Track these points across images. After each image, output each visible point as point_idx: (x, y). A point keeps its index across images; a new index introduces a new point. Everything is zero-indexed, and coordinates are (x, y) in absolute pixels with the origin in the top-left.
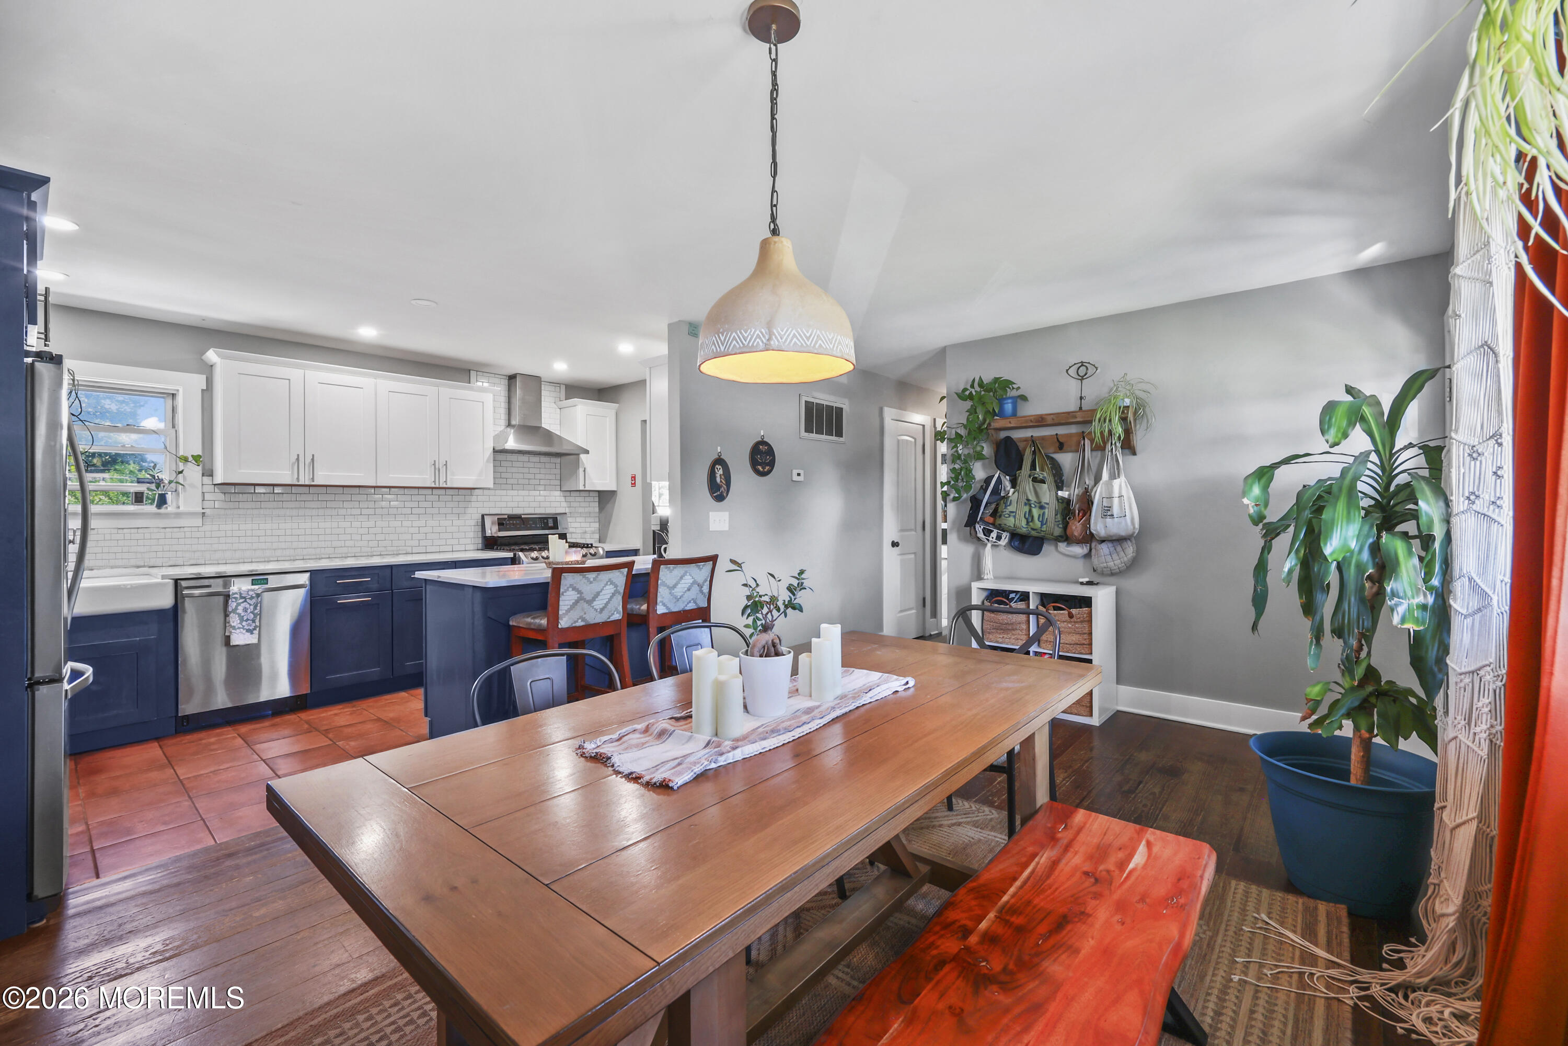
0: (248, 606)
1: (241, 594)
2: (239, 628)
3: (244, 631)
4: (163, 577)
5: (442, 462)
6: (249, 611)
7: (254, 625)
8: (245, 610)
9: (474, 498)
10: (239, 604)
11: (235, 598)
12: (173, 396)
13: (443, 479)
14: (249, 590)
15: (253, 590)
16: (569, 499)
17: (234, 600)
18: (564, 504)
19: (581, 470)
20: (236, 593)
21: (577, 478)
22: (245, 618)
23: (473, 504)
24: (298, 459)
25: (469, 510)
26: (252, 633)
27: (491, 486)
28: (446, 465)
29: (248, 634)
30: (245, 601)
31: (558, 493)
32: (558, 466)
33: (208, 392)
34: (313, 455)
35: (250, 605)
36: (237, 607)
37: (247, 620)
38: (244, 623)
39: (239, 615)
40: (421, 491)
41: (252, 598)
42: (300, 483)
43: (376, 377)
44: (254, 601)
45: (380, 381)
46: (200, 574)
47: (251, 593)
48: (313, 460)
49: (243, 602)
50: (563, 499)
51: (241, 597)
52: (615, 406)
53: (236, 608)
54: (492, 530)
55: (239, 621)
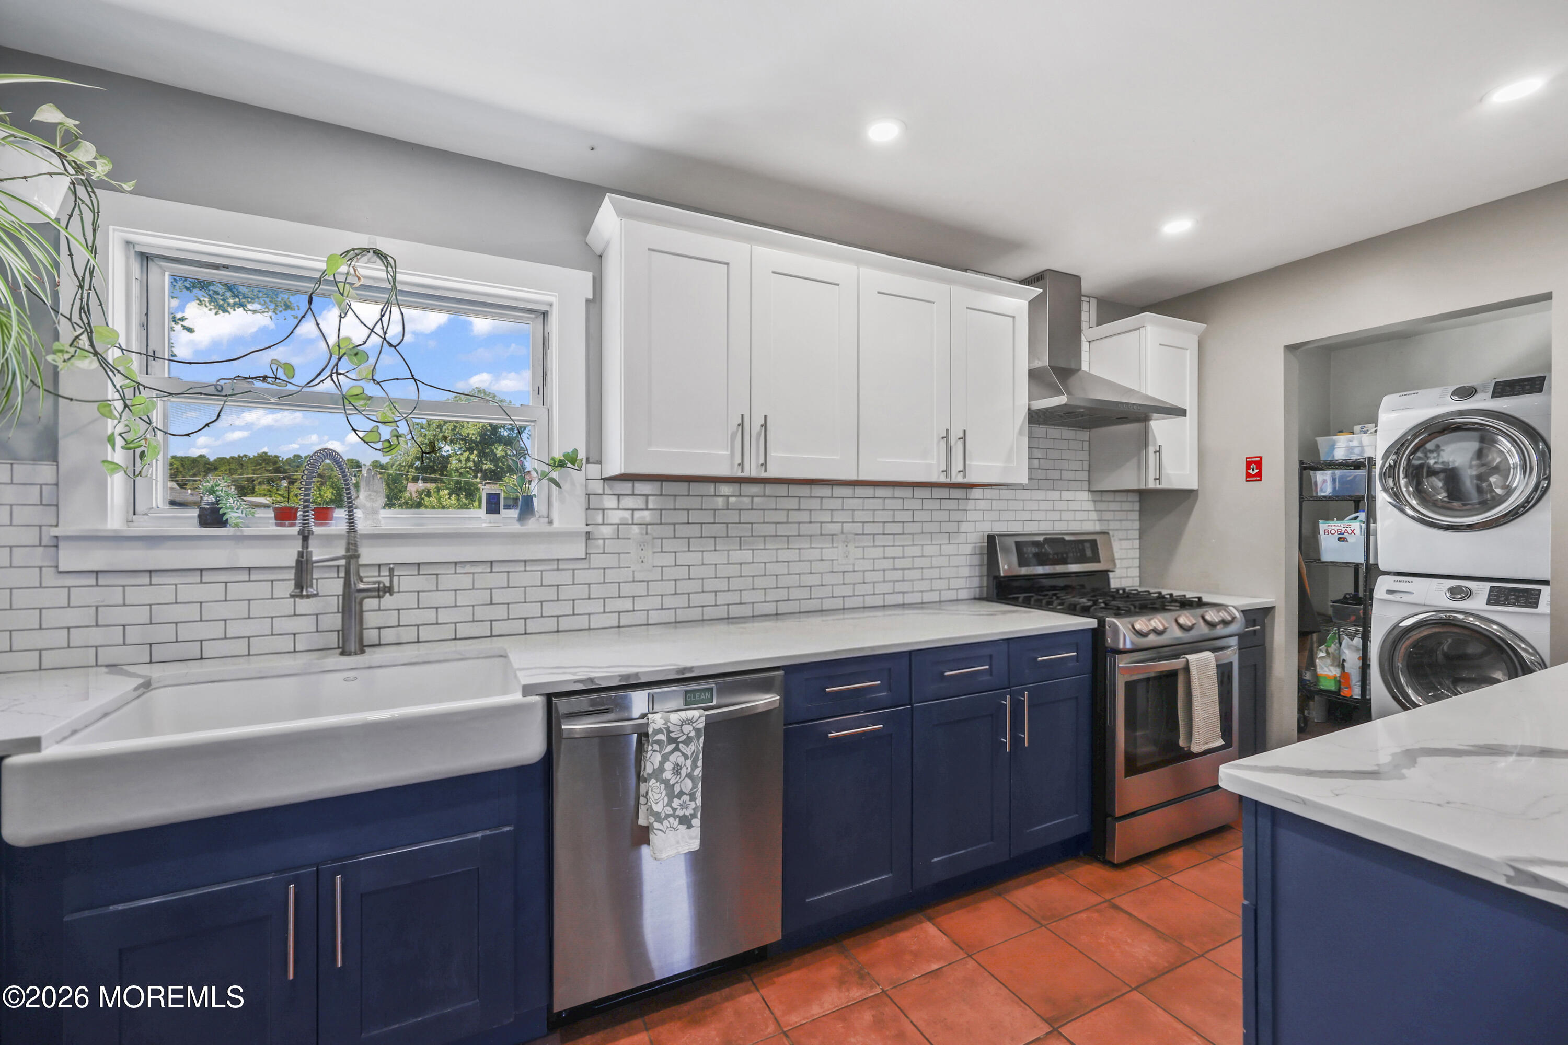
0: (681, 760)
1: (669, 732)
2: (667, 816)
3: (675, 823)
4: (527, 690)
5: (955, 434)
6: (684, 772)
7: (693, 805)
8: (677, 770)
9: (971, 505)
10: (665, 758)
11: (659, 742)
12: (545, 314)
13: (957, 465)
14: (684, 722)
15: (690, 722)
16: (1103, 506)
17: (656, 747)
18: (1093, 516)
19: (1151, 449)
20: (659, 731)
21: (1142, 466)
22: (677, 789)
23: (971, 516)
24: (741, 425)
25: (964, 527)
26: (690, 826)
27: (1024, 480)
28: (963, 438)
29: (682, 828)
30: (677, 749)
31: (1085, 495)
32: (1086, 444)
33: (595, 302)
34: (766, 417)
35: (686, 757)
36: (662, 763)
37: (681, 793)
38: (676, 803)
39: (666, 782)
40: (919, 492)
41: (688, 742)
42: (746, 474)
43: (858, 262)
44: (692, 747)
45: (865, 271)
46: (591, 680)
47: (687, 729)
48: (764, 426)
49: (672, 752)
50: (1090, 506)
51: (671, 740)
52: (1201, 326)
53: (661, 769)
54: (1007, 565)
55: (666, 799)
